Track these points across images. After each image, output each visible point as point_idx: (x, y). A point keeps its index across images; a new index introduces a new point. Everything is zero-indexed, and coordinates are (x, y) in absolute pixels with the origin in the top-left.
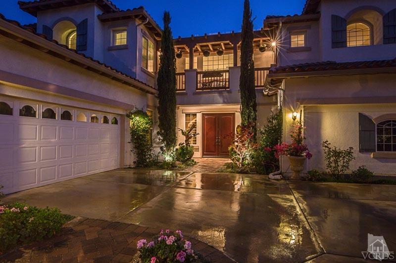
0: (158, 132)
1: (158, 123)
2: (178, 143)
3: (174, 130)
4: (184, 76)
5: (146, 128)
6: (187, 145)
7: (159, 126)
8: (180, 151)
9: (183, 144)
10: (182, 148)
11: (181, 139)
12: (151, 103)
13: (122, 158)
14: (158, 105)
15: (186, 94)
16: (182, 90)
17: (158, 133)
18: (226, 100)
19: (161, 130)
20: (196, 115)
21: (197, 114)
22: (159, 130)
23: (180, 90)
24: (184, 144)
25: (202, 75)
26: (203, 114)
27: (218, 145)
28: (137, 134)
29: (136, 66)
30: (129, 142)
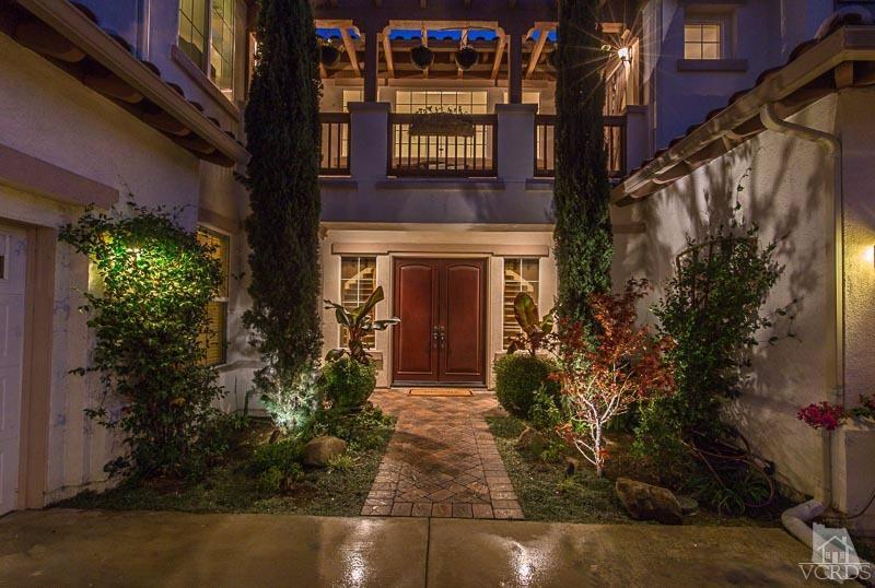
0: (249, 312)
1: (248, 280)
2: (325, 352)
3: (312, 308)
4: (345, 127)
5: (182, 299)
6: (353, 356)
7: (251, 291)
8: (331, 379)
9: (342, 352)
10: (338, 369)
11: (333, 337)
12: (219, 206)
13: (33, 452)
14: (250, 212)
15: (353, 185)
16: (338, 171)
17: (248, 318)
18: (485, 212)
19: (259, 305)
20: (374, 260)
21: (378, 258)
22: (250, 307)
23: (329, 171)
24: (345, 356)
25: (406, 127)
26: (395, 258)
27: (439, 348)
28: (129, 327)
29: (141, 20)
30: (81, 371)
